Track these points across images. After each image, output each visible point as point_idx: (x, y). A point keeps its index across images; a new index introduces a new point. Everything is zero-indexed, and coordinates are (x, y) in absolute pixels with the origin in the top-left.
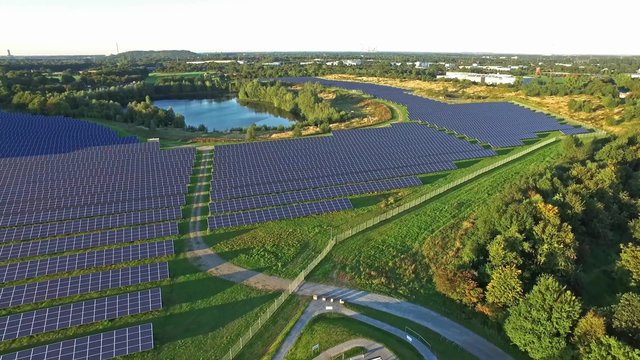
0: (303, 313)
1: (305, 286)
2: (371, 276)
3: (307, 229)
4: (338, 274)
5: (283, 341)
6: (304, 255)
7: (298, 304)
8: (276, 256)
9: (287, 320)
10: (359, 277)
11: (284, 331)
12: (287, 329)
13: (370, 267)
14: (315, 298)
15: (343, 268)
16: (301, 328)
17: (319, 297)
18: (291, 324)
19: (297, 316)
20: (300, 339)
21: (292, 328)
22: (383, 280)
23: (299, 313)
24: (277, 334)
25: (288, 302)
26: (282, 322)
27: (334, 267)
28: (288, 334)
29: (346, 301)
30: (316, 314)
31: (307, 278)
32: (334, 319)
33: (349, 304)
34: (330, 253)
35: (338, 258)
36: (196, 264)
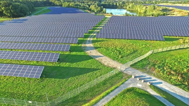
0: (122, 84)
1: (130, 69)
2: (171, 74)
3: (139, 44)
4: (150, 68)
5: (103, 97)
6: (134, 55)
7: (122, 78)
8: (120, 53)
9: (112, 85)
10: (163, 72)
11: (107, 91)
12: (109, 90)
13: (171, 69)
14: (133, 77)
15: (154, 65)
16: (117, 92)
17: (135, 77)
18: (113, 88)
19: (118, 84)
20: (114, 99)
21: (112, 91)
22: (179, 78)
23: (121, 83)
24: (103, 92)
25: (117, 75)
26: (108, 85)
27: (149, 64)
28: (108, 94)
29: (151, 84)
30: (131, 86)
31: (132, 66)
32: (141, 94)
33: (153, 86)
34: (148, 57)
35: (152, 60)
36: (83, 49)
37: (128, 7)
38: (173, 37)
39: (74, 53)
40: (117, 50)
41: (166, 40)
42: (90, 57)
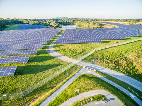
0: (77, 72)
1: (82, 62)
2: (108, 63)
3: (86, 46)
4: (95, 61)
5: (64, 83)
6: (84, 53)
7: (77, 69)
8: (74, 52)
9: (70, 74)
10: (104, 62)
11: (67, 79)
12: (68, 78)
13: (108, 59)
14: (84, 67)
15: (97, 58)
16: (74, 78)
17: (86, 67)
18: (71, 76)
19: (74, 73)
20: (72, 83)
21: (70, 78)
22: (113, 65)
23: (76, 72)
24: (64, 79)
25: (73, 67)
26: (67, 74)
27: (94, 58)
28: (68, 80)
29: (97, 70)
30: (83, 73)
31: (83, 60)
32: (91, 77)
33: (98, 72)
34: (93, 54)
35: (96, 56)
36: (47, 52)
37: (77, 24)
38: (107, 40)
39: (40, 55)
40: (71, 51)
41: (103, 42)
42: (53, 57)
